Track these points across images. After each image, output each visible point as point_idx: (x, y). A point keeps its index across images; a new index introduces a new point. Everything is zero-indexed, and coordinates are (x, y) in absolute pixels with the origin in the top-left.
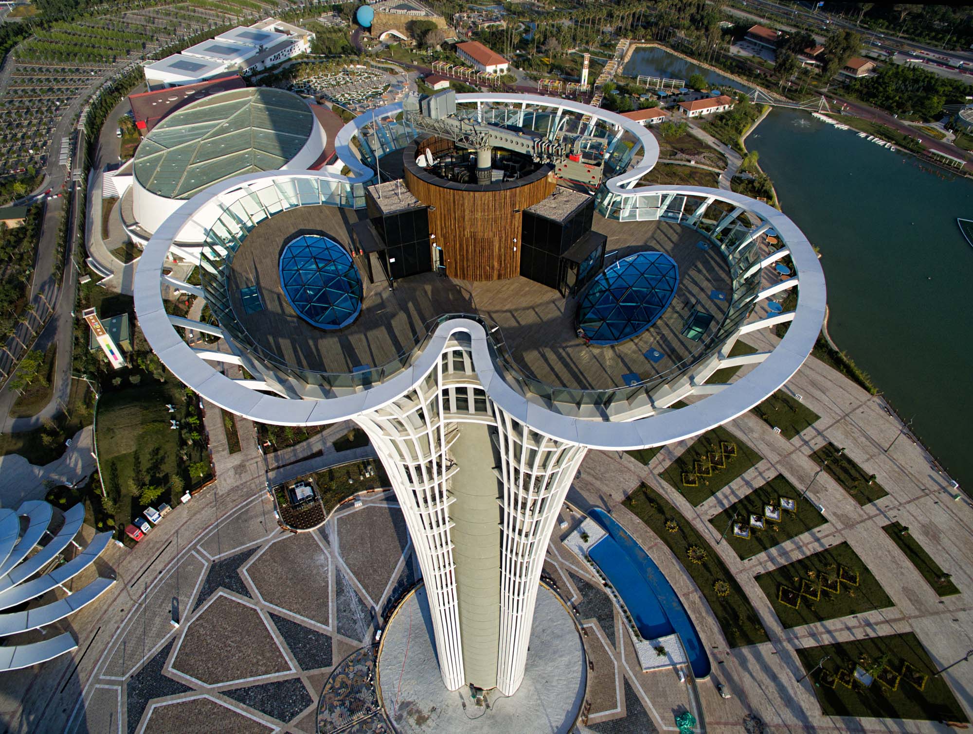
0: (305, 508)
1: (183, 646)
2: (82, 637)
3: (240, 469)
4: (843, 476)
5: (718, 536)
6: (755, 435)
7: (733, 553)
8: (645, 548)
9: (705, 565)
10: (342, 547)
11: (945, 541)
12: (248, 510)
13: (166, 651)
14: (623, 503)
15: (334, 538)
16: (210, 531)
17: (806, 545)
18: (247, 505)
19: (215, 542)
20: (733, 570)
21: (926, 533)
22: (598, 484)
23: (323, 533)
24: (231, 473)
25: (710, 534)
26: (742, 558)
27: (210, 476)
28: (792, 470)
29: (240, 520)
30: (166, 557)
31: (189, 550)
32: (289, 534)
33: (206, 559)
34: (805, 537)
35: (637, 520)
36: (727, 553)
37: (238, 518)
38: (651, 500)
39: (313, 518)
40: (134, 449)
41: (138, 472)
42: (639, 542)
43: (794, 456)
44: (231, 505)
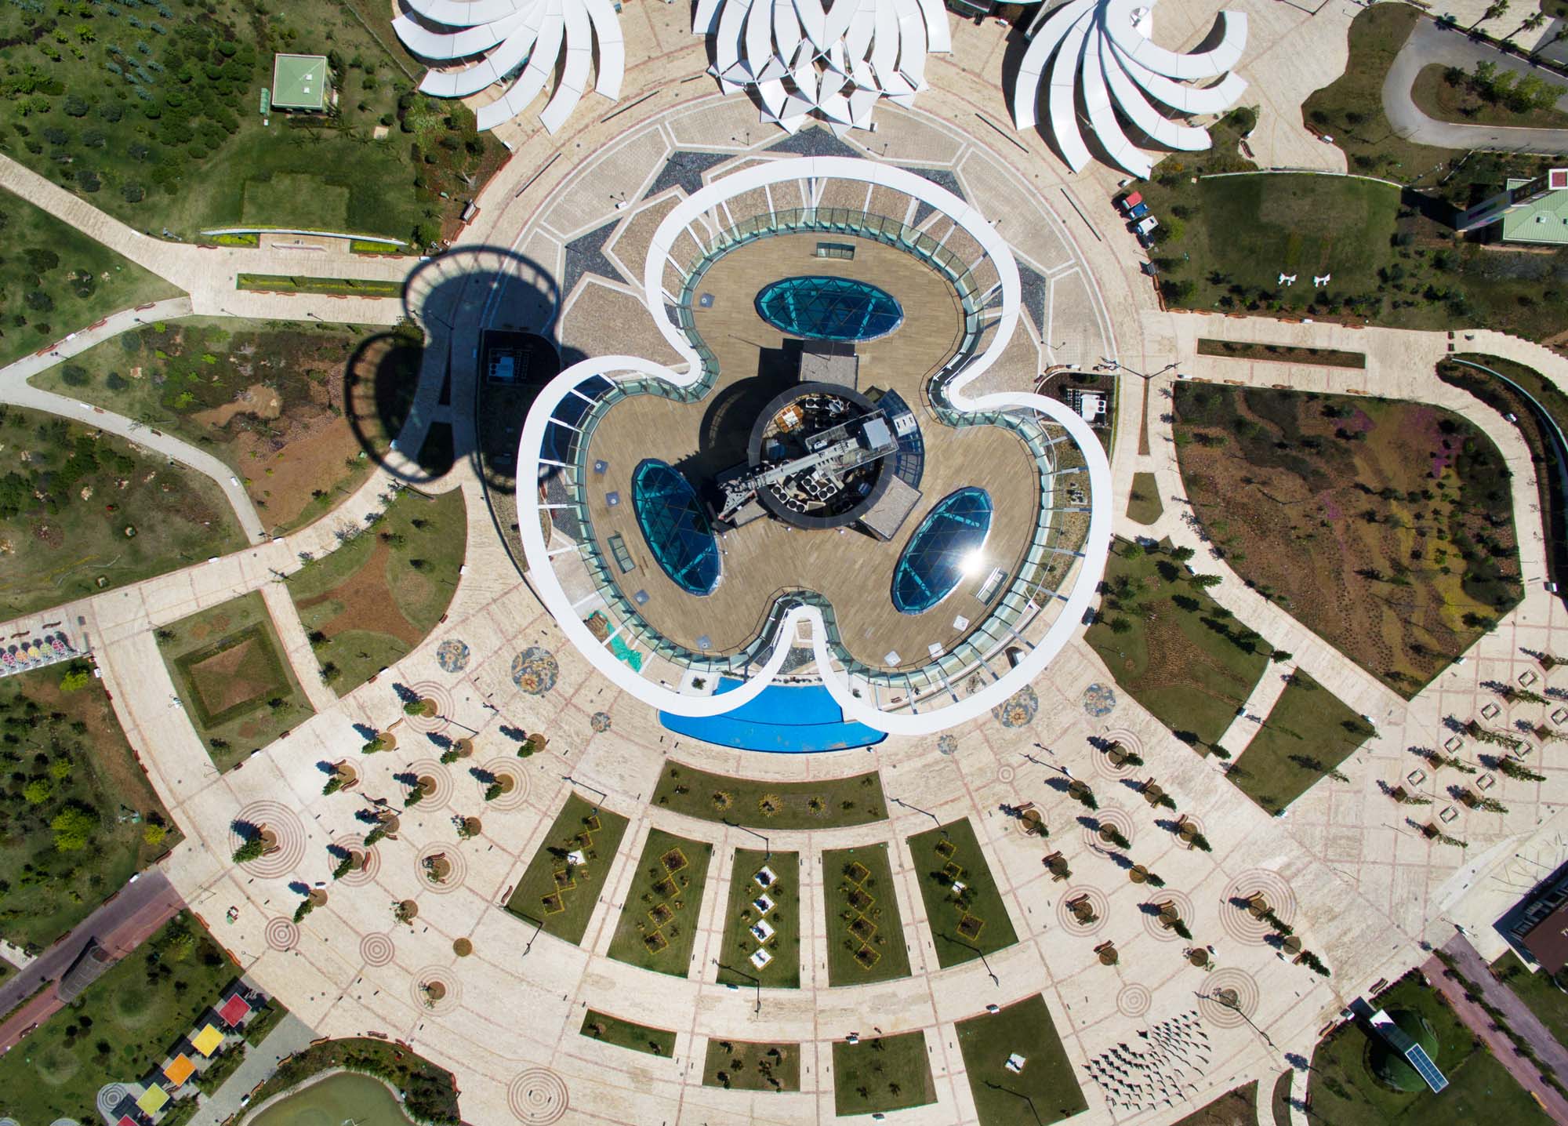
2: (1026, 136)
3: (1168, 344)
5: (777, 848)
7: (747, 846)
8: (808, 756)
11: (623, 1080)
12: (1099, 335)
14: (875, 775)
16: (1091, 286)
18: (1108, 338)
19: (1074, 289)
20: (732, 830)
22: (918, 763)
24: (1168, 333)
25: (782, 841)
26: (738, 850)
28: (796, 1005)
29: (1090, 324)
30: (1081, 230)
31: (1078, 258)
32: (1041, 371)
35: (846, 774)
36: (754, 840)
37: (1095, 324)
43: (810, 1026)
44: (1118, 319)
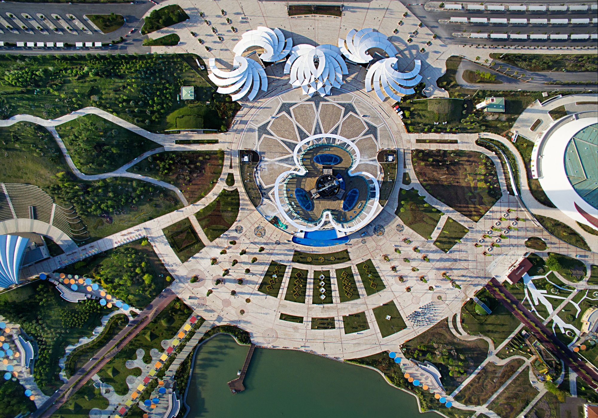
0: (385, 157)
1: (355, 117)
2: (369, 93)
3: (409, 141)
4: (323, 321)
5: (324, 270)
6: (350, 307)
7: (317, 270)
8: (330, 247)
9: (318, 259)
10: (367, 164)
11: (292, 330)
12: (391, 140)
13: (356, 113)
14: (347, 250)
15: (371, 163)
16: (389, 129)
17: (309, 291)
18: (393, 140)
19: (384, 130)
20: (313, 266)
21: (296, 327)
22: (357, 246)
23: (375, 160)
24: (408, 138)
25: (326, 268)
26: (315, 271)
27: (409, 132)
28: (332, 308)
29: (389, 138)
30: (385, 115)
31: (384, 122)
32: (378, 150)
33: (379, 127)
34: (311, 294)
35: (340, 250)
36: (318, 268)
37: (390, 138)
38: (343, 258)
39: (380, 158)
40: (429, 110)
41: (419, 110)
42: (333, 247)
43: (337, 313)
44: (396, 136)
